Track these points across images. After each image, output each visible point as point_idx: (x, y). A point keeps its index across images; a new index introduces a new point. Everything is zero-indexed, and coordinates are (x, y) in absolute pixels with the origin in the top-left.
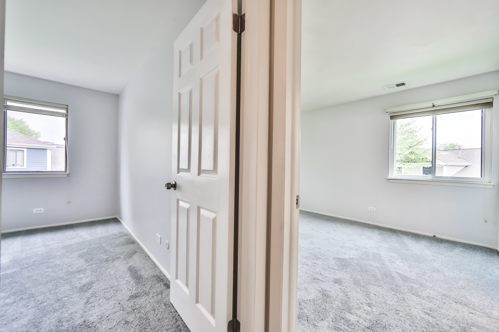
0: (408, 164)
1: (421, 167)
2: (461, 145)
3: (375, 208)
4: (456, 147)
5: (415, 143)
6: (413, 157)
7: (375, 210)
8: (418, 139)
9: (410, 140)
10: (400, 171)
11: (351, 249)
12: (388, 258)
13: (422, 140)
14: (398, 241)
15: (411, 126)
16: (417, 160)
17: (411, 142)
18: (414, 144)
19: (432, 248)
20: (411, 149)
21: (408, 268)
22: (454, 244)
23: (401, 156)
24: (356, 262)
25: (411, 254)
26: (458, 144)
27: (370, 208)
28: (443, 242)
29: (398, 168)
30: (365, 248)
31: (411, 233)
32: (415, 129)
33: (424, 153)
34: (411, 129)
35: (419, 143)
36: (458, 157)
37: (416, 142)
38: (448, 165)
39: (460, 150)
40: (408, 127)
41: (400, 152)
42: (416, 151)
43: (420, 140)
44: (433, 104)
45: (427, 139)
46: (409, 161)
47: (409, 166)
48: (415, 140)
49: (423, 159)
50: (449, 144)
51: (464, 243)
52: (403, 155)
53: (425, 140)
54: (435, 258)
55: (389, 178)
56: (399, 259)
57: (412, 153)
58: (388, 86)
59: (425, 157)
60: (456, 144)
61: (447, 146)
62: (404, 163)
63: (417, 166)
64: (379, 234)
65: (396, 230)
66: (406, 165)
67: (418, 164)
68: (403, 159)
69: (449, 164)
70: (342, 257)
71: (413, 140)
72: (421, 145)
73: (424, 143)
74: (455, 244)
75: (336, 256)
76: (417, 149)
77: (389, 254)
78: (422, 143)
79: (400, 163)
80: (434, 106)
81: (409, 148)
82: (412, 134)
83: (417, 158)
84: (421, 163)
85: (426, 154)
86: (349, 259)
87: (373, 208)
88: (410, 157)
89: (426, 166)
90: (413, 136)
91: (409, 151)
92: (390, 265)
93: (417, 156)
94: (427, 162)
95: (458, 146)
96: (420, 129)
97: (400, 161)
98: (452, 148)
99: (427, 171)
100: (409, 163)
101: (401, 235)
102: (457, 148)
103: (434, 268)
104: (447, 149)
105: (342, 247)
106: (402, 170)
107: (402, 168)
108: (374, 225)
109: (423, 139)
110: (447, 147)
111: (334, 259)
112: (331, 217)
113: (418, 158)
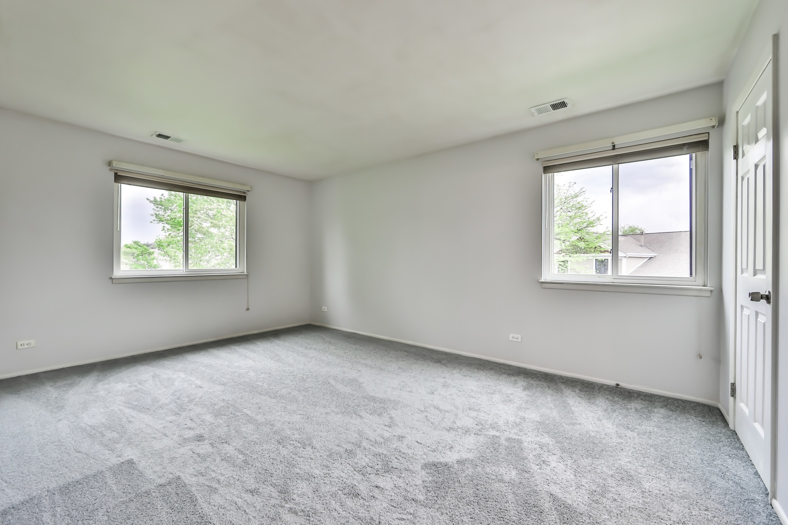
0: (576, 255)
1: (593, 259)
2: (643, 229)
3: (519, 336)
4: (636, 231)
5: (585, 225)
6: (582, 245)
7: (520, 341)
8: (589, 218)
9: (578, 220)
10: (565, 266)
11: (467, 431)
12: (535, 449)
13: (594, 220)
14: (558, 402)
15: (579, 199)
16: (588, 249)
17: (580, 222)
18: (583, 226)
19: (615, 414)
20: (580, 234)
21: (572, 477)
22: (650, 399)
23: (566, 243)
24: (470, 471)
25: (580, 434)
26: (639, 228)
27: (511, 335)
28: (631, 396)
29: (562, 262)
30: (493, 428)
31: (580, 380)
32: (584, 203)
33: (596, 238)
34: (579, 203)
35: (591, 224)
36: (640, 244)
37: (587, 223)
38: (628, 256)
39: (642, 234)
40: (575, 199)
41: (565, 238)
42: (587, 236)
43: (592, 219)
44: (613, 143)
45: (601, 219)
46: (576, 250)
47: (577, 259)
48: (585, 221)
49: (596, 248)
50: (628, 226)
51: (666, 397)
52: (569, 243)
53: (598, 219)
54: (622, 441)
55: (543, 280)
56: (555, 452)
57: (581, 239)
58: (538, 107)
59: (598, 244)
60: (636, 227)
61: (625, 229)
62: (571, 255)
63: (587, 258)
64: (525, 389)
65: (555, 376)
66: (573, 257)
67: (589, 255)
68: (570, 248)
69: (629, 254)
70: (442, 460)
71: (582, 220)
72: (593, 226)
73: (597, 224)
74: (652, 401)
75: (433, 458)
76: (588, 233)
77: (538, 439)
78: (594, 224)
79: (564, 254)
80: (614, 148)
81: (576, 231)
82: (580, 211)
83: (587, 246)
84: (593, 255)
85: (600, 240)
86: (458, 462)
87: (516, 336)
88: (579, 246)
89: (599, 258)
90: (583, 213)
91: (577, 236)
92: (539, 471)
93: (588, 243)
94: (601, 252)
95: (639, 230)
96: (592, 203)
97: (565, 251)
98: (631, 232)
99: (601, 265)
100: (578, 255)
101: (563, 387)
102: (639, 232)
103: (622, 472)
104: (626, 233)
105: (450, 429)
106: (569, 264)
107: (567, 261)
108: (519, 368)
109: (595, 218)
110: (626, 231)
111: (425, 466)
112: (446, 354)
113: (590, 246)
